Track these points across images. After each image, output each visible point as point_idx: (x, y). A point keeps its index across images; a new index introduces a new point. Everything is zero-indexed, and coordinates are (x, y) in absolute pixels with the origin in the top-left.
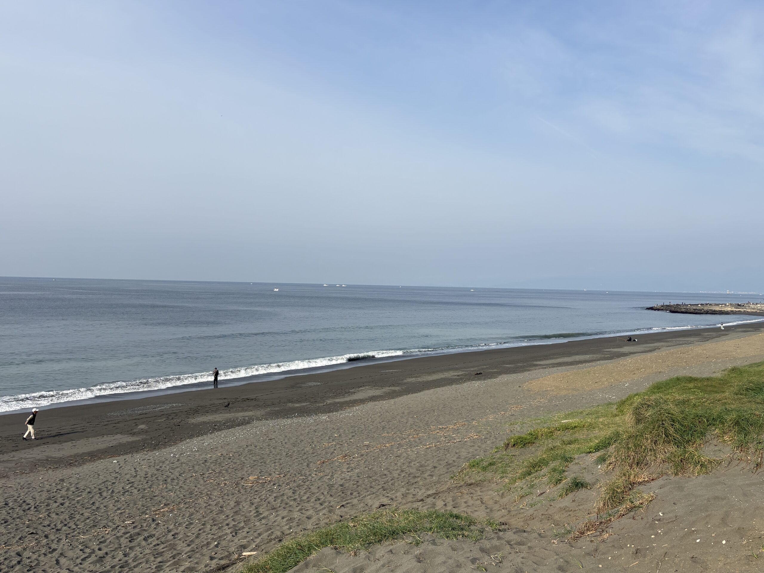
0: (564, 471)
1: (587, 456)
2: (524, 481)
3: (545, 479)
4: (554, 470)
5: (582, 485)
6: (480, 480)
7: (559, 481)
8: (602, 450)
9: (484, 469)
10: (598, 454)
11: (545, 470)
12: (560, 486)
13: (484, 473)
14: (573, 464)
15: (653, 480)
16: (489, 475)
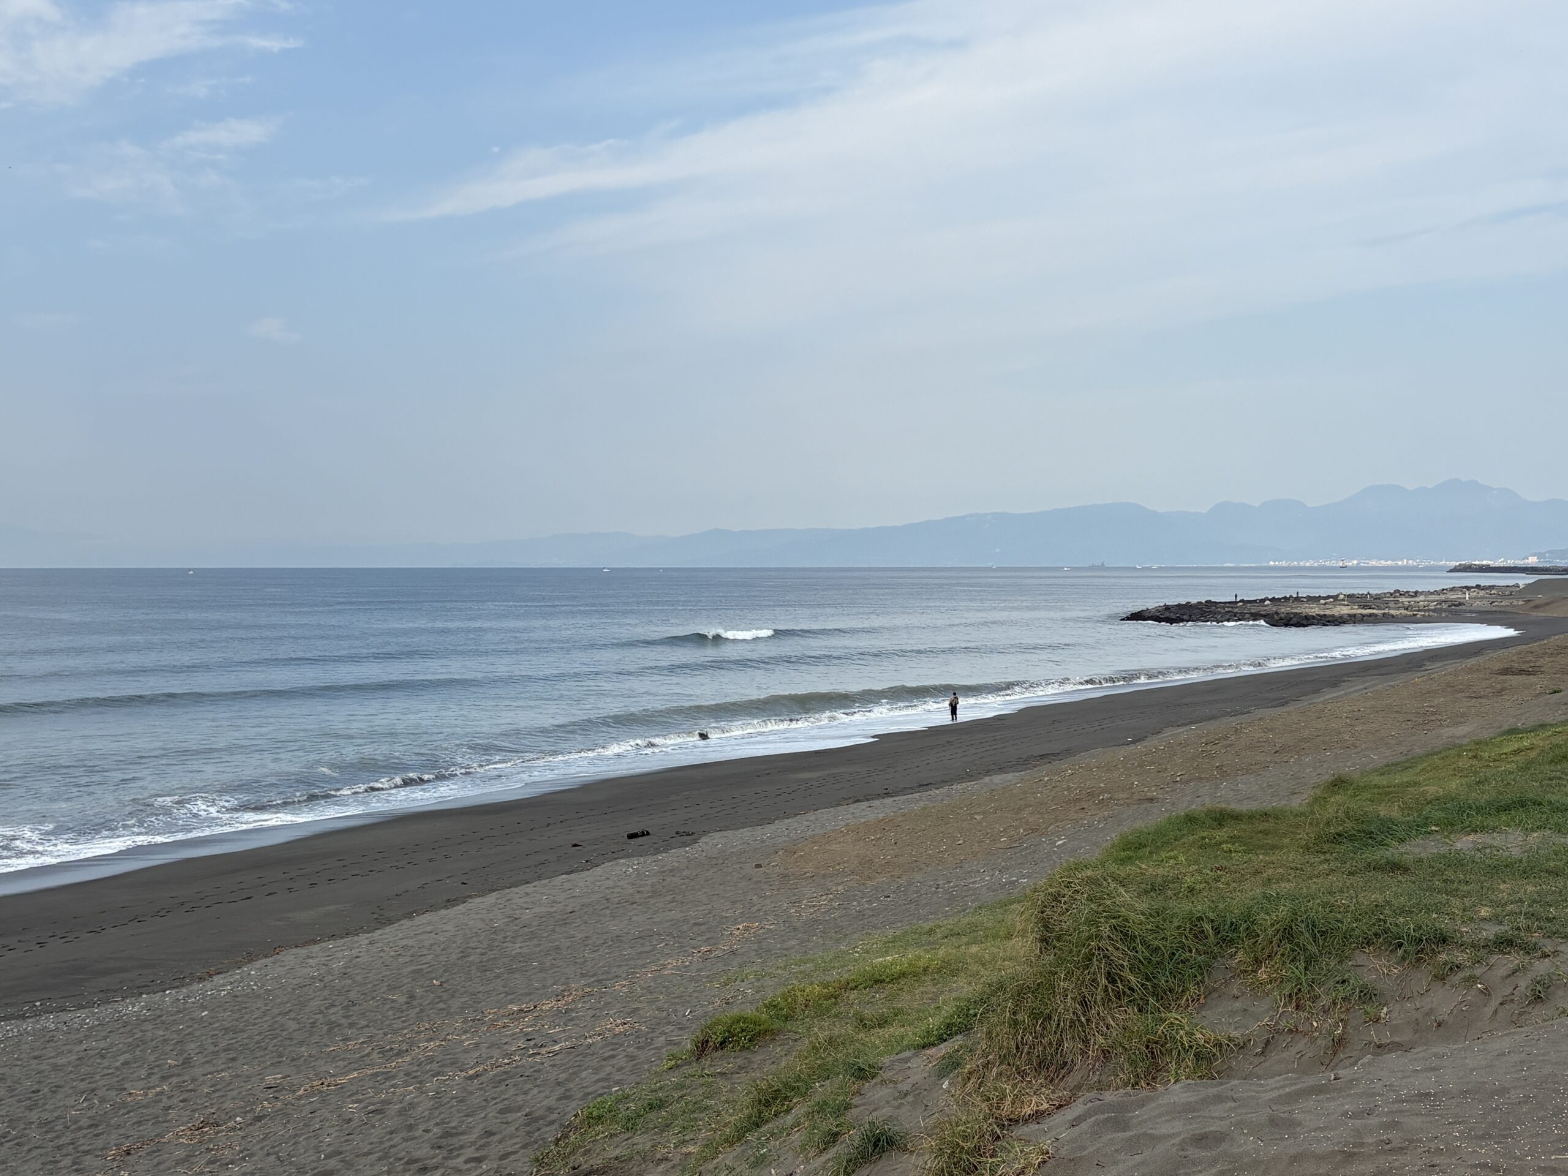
0: (848, 1107)
1: (916, 1055)
2: (738, 1149)
3: (796, 1137)
4: (821, 1108)
5: (890, 1142)
6: (616, 1158)
7: (833, 1137)
8: (959, 1037)
9: (631, 1125)
10: (944, 1049)
11: (800, 1110)
12: (832, 1152)
13: (630, 1134)
14: (876, 1084)
15: (1061, 1106)
16: (642, 1141)
